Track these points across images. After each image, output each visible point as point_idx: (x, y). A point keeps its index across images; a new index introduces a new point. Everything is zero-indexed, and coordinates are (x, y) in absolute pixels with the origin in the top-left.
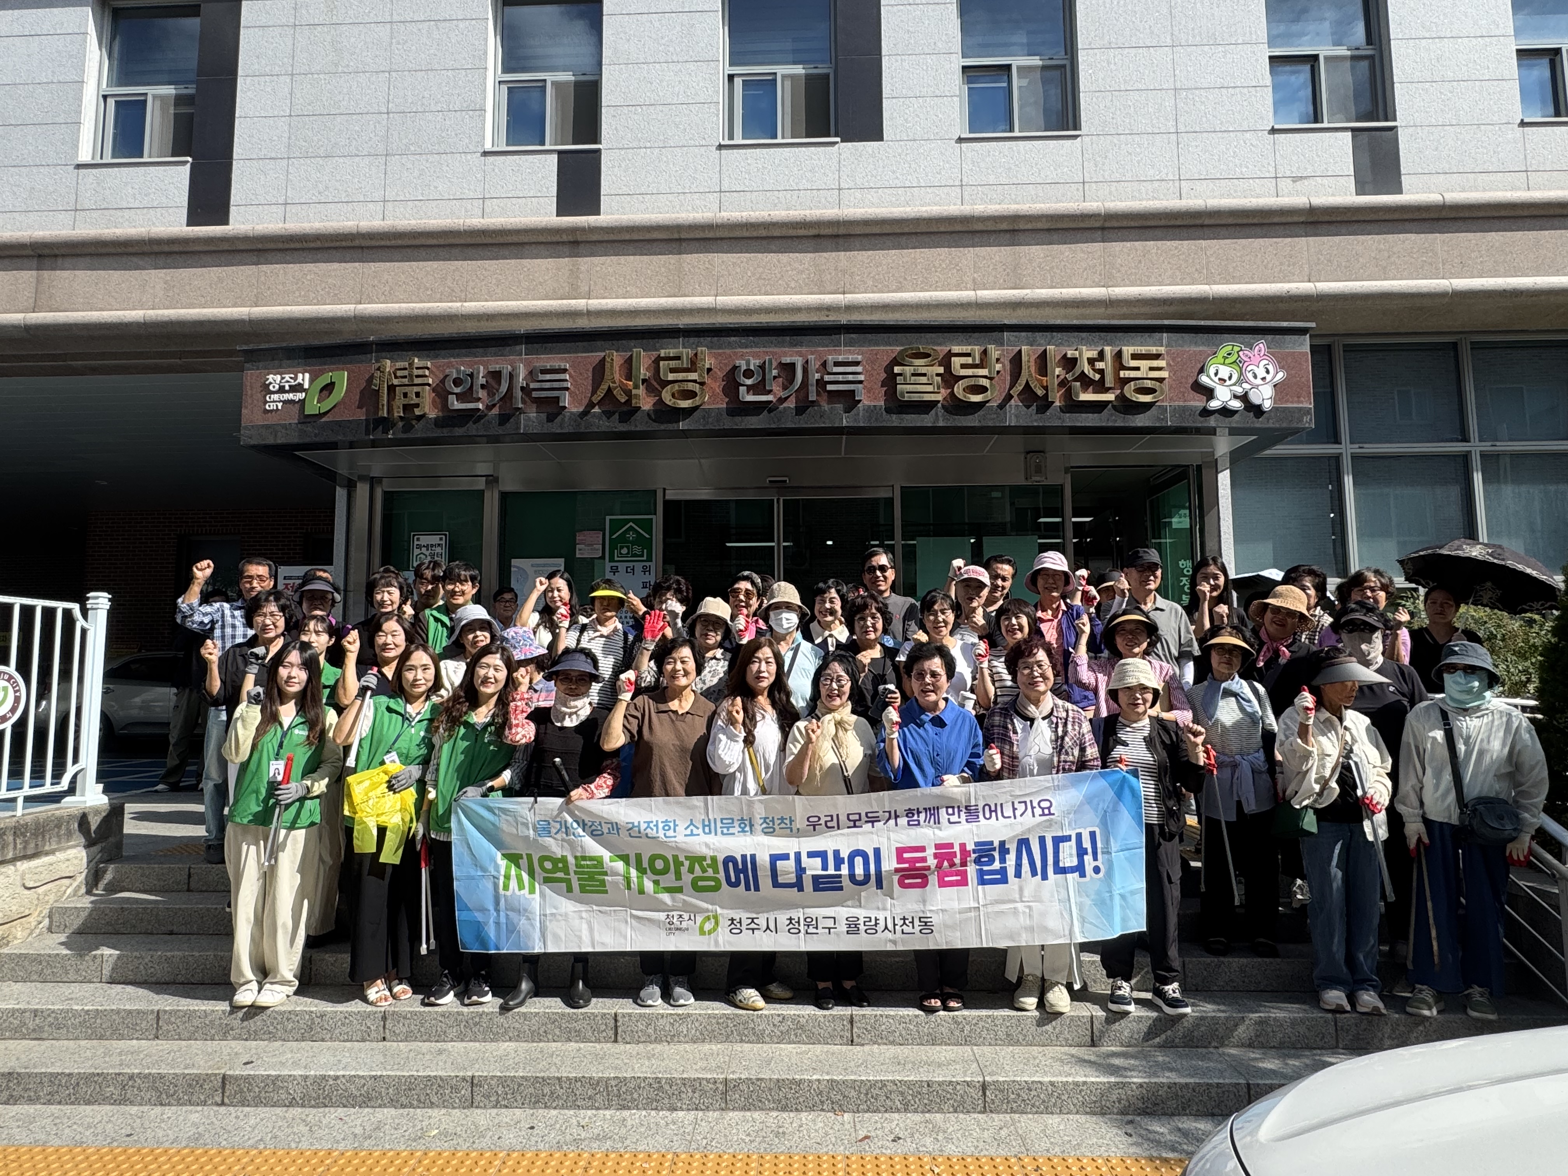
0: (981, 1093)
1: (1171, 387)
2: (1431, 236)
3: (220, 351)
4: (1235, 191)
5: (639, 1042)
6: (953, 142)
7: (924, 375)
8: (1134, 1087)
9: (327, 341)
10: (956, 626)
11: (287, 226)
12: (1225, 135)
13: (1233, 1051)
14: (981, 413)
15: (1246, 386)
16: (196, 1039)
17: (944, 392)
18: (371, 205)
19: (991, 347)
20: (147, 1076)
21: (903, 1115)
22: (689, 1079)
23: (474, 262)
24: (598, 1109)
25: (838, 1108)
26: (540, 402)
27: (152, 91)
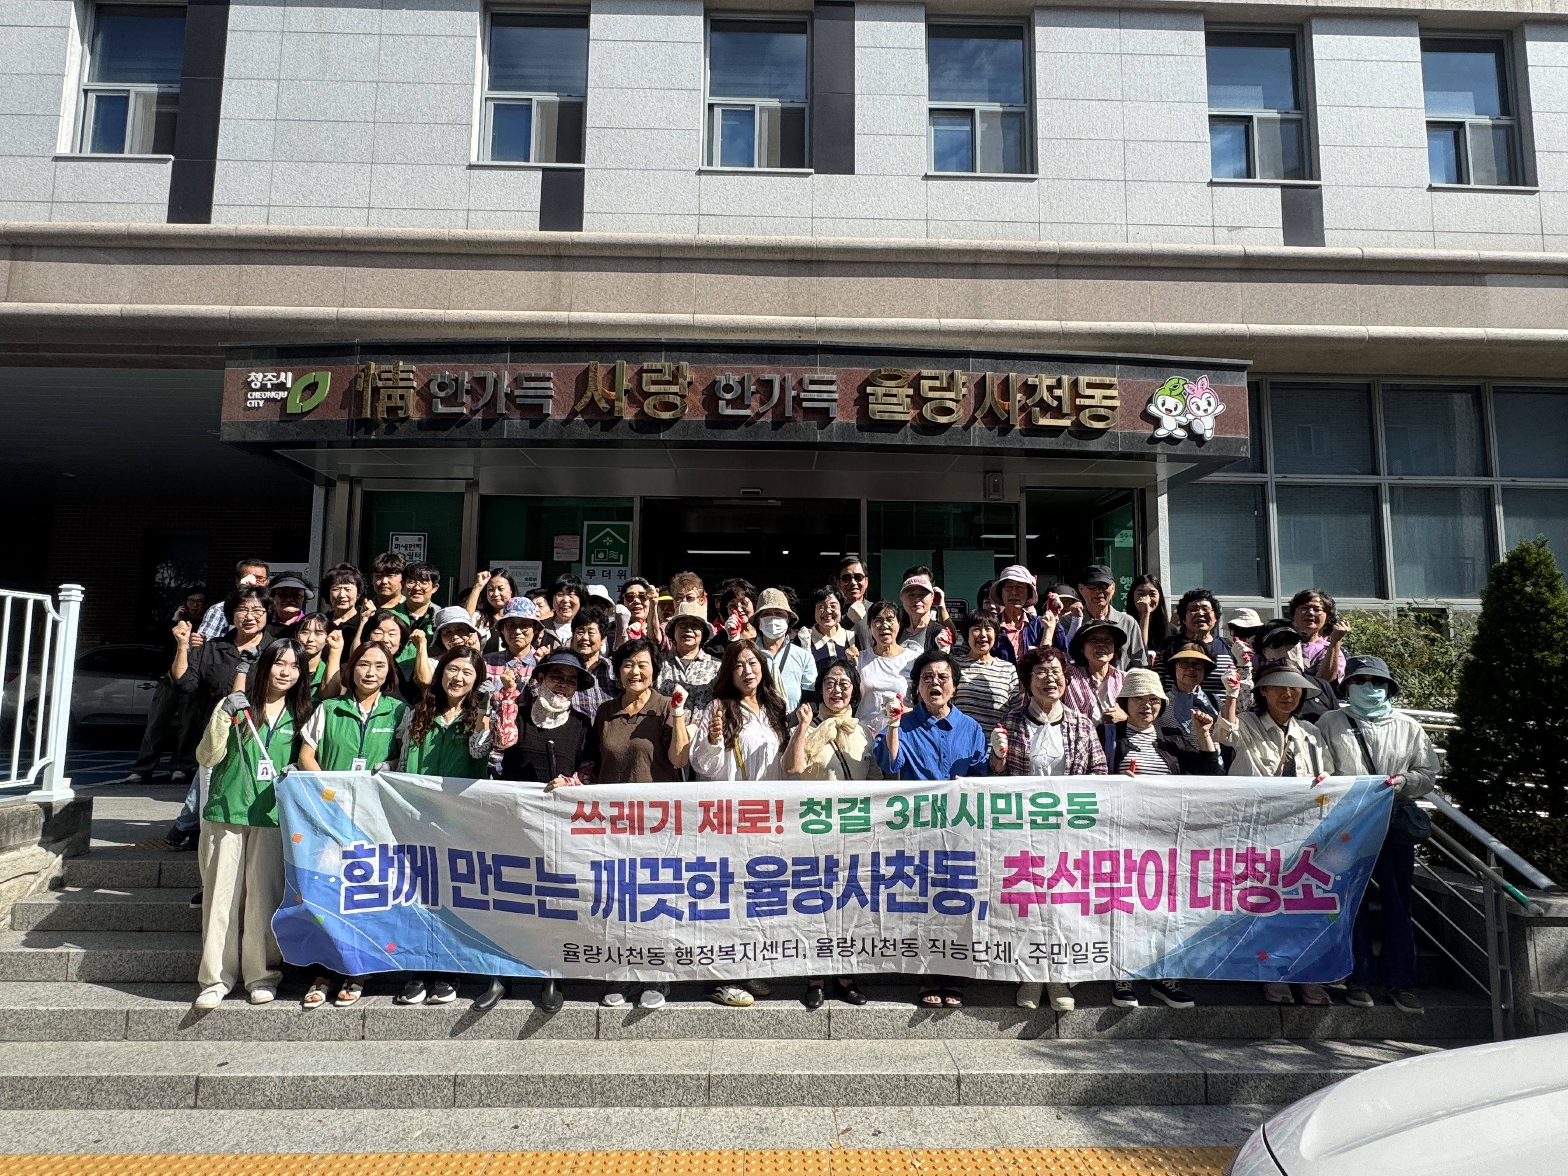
0: (955, 1086)
1: (1122, 416)
2: (1350, 286)
3: (200, 347)
4: (1178, 237)
5: (621, 1039)
6: (920, 179)
7: (895, 396)
9: (310, 342)
11: (271, 227)
12: (1168, 185)
14: (947, 433)
15: (1190, 417)
16: (167, 1040)
17: (913, 413)
18: (355, 211)
19: (957, 372)
20: (116, 1079)
21: (881, 1109)
22: (673, 1076)
23: (458, 271)
24: (581, 1106)
25: (819, 1101)
26: (523, 408)
27: (136, 89)
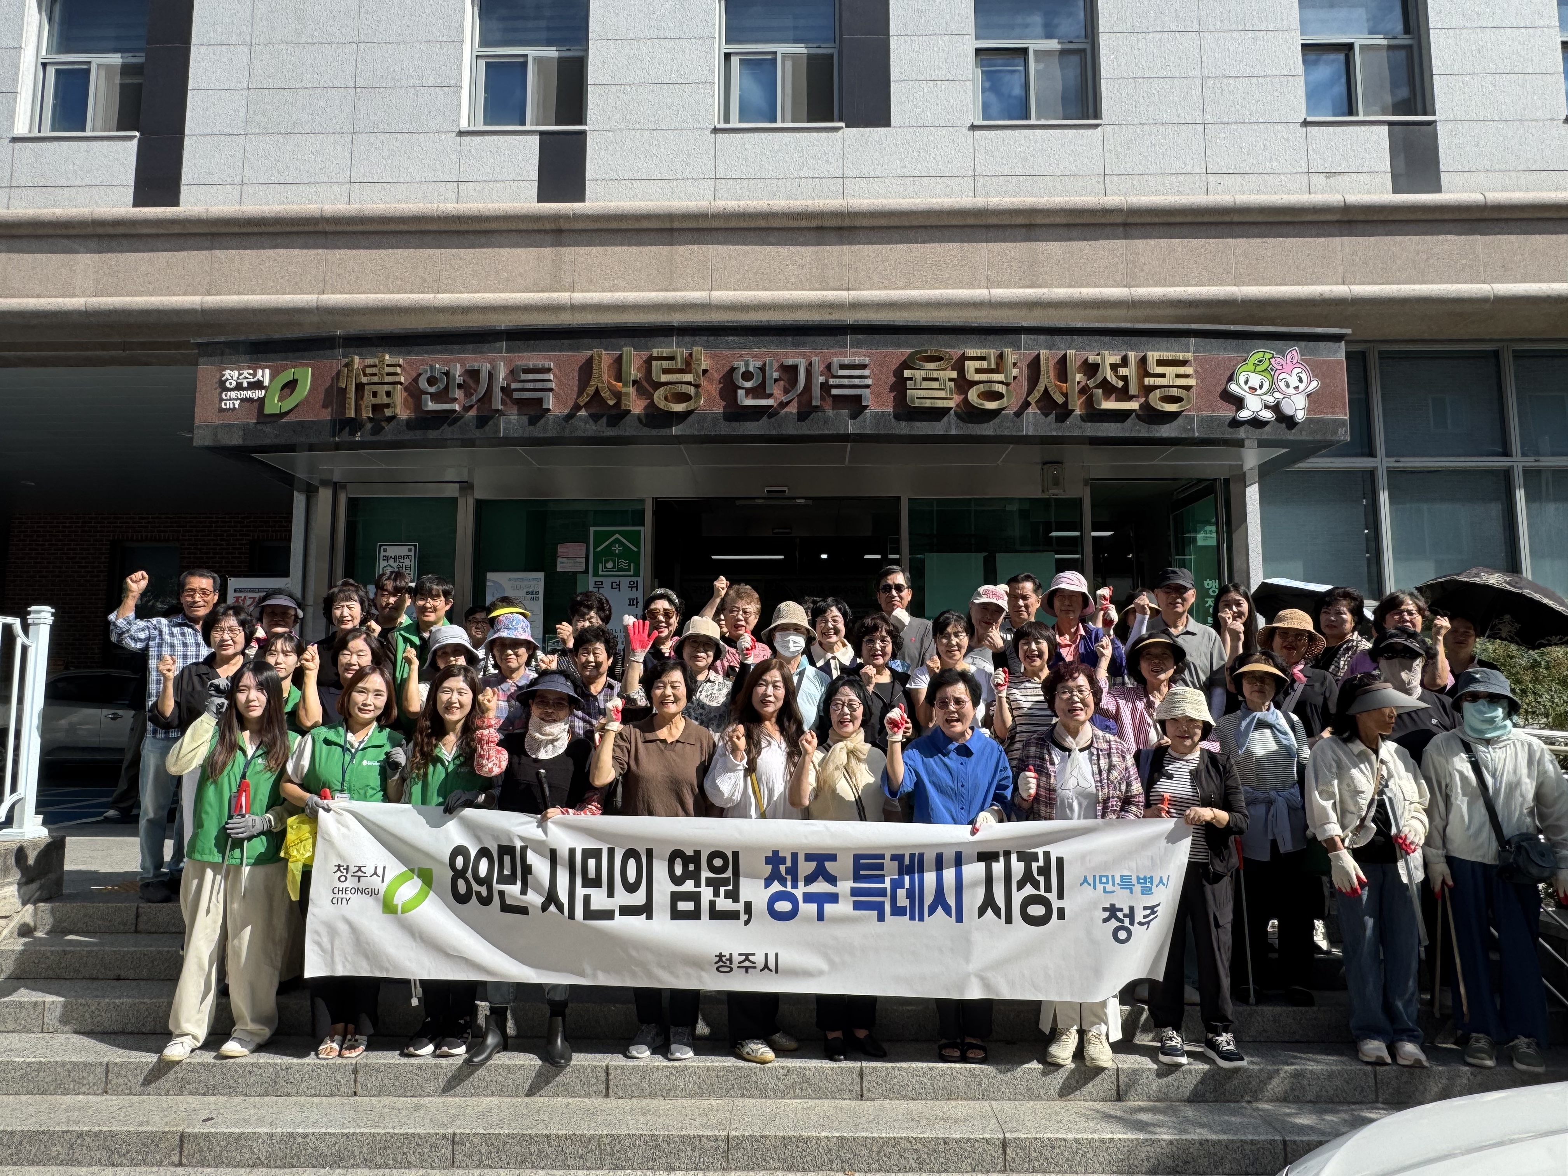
0: (1001, 1151)
1: (1198, 394)
2: (1472, 238)
3: (169, 343)
4: (1266, 187)
5: (632, 1097)
6: (965, 129)
7: (936, 379)
8: (1164, 1144)
9: (289, 334)
10: (970, 649)
11: (245, 208)
12: (1255, 126)
13: (1266, 1106)
14: (997, 421)
15: (1277, 395)
16: (149, 1094)
17: (957, 399)
18: (335, 187)
19: (1008, 351)
20: (97, 1134)
21: (917, 1174)
22: (688, 1136)
23: (448, 251)
24: (589, 1169)
25: (848, 1167)
26: (520, 403)
27: (97, 60)
